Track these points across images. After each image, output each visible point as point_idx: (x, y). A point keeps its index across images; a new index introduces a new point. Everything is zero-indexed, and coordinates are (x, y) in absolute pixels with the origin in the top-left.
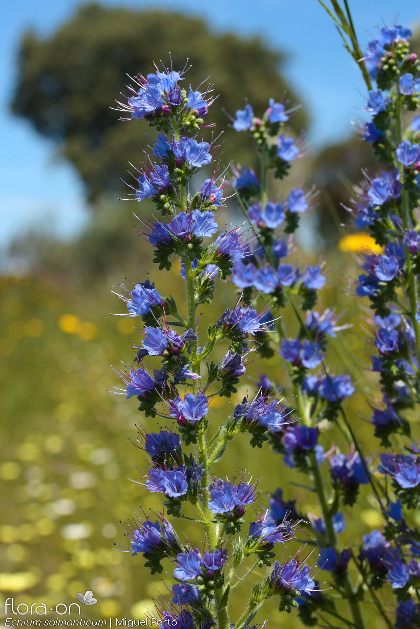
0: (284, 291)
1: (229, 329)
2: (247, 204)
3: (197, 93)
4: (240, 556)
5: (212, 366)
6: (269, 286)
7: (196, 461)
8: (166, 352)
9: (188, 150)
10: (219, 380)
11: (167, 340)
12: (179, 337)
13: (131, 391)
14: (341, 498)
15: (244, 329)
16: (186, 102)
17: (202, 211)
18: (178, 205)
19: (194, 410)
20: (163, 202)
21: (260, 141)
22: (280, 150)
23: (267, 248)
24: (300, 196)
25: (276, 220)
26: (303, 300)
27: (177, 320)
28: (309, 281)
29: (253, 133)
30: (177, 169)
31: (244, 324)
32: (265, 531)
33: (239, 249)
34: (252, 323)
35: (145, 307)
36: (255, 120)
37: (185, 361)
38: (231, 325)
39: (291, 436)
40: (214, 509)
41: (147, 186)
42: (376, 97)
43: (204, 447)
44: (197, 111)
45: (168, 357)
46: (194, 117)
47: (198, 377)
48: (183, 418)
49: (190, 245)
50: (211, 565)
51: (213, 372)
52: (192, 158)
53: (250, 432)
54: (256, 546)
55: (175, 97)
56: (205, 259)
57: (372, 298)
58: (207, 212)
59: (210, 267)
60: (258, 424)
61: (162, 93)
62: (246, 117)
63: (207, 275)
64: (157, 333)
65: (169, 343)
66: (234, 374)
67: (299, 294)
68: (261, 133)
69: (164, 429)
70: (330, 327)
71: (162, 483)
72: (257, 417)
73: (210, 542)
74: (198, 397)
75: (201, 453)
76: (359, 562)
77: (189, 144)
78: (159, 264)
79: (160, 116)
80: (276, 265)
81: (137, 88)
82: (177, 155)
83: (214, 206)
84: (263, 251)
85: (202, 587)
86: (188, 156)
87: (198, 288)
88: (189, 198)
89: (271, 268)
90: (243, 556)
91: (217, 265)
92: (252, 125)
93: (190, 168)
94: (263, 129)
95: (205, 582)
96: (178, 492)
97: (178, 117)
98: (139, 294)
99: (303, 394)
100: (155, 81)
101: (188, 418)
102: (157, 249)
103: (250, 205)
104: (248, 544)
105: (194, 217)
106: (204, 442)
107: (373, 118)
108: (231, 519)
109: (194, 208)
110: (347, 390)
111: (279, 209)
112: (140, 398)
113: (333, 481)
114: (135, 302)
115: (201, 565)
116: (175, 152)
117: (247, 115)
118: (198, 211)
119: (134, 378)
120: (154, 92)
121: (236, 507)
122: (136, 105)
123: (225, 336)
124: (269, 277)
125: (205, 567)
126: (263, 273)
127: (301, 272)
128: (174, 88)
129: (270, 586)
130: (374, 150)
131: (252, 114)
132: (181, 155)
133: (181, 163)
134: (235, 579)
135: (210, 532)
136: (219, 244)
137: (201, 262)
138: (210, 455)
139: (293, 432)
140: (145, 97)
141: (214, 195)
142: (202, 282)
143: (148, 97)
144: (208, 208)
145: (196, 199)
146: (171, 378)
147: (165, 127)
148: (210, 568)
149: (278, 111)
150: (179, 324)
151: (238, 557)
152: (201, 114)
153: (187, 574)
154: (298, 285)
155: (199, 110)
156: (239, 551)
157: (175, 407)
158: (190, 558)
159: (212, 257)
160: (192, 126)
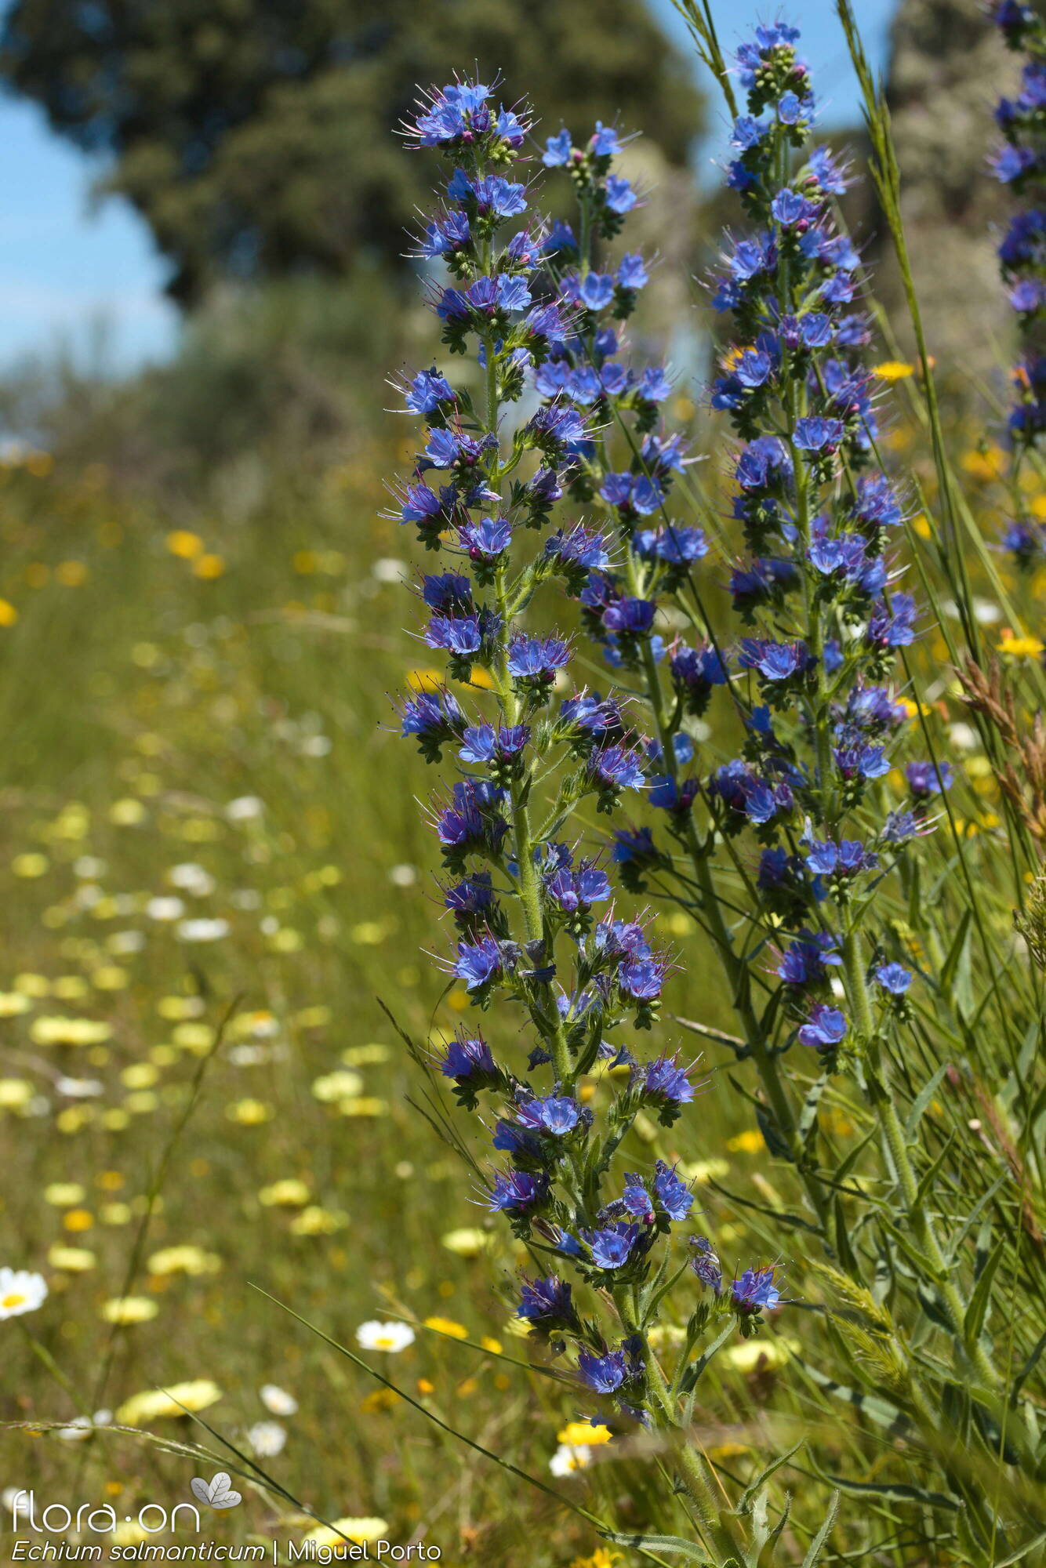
0: (611, 402)
1: (542, 436)
2: (560, 276)
3: (511, 114)
4: (547, 742)
5: (517, 485)
6: (588, 395)
7: (492, 609)
8: (457, 463)
9: (495, 193)
10: (526, 505)
11: (459, 446)
12: (476, 443)
13: (410, 514)
14: (686, 705)
15: (562, 436)
16: (495, 127)
17: (511, 276)
18: (480, 267)
19: (492, 540)
20: (459, 262)
21: (580, 183)
22: (610, 196)
23: (587, 340)
24: (637, 264)
25: (600, 299)
26: (637, 417)
27: (471, 422)
28: (646, 390)
29: (571, 170)
30: (479, 219)
31: (562, 429)
32: (582, 713)
33: (559, 328)
34: (573, 429)
35: (430, 402)
36: (574, 152)
37: (482, 476)
38: (545, 431)
39: (616, 612)
40: (513, 670)
41: (438, 239)
42: (746, 126)
43: (503, 593)
44: (509, 140)
45: (459, 470)
46: (504, 149)
47: (497, 497)
48: (478, 550)
49: (494, 321)
50: (508, 744)
51: (519, 493)
52: (500, 204)
53: (565, 575)
54: (569, 730)
55: (480, 121)
56: (513, 340)
57: (734, 412)
58: (518, 278)
59: (519, 352)
60: (577, 564)
61: (463, 114)
62: (561, 148)
63: (514, 363)
64: (446, 436)
65: (461, 451)
66: (546, 498)
67: (632, 408)
68: (583, 172)
69: (449, 571)
70: (676, 458)
71: (446, 636)
72: (576, 556)
73: (506, 721)
74: (498, 523)
75: (499, 600)
76: (708, 797)
77: (498, 185)
78: (450, 345)
79: (459, 146)
80: (600, 364)
81: (430, 105)
82: (480, 199)
83: (527, 269)
84: (582, 344)
85: (496, 773)
86: (495, 202)
87: (501, 379)
88: (494, 258)
89: (591, 368)
90: (550, 744)
91: (529, 349)
92: (568, 159)
93: (497, 217)
94: (585, 165)
95: (500, 766)
96: (468, 648)
97: (483, 146)
98: (423, 384)
99: (634, 556)
100: (453, 97)
101: (484, 549)
102: (448, 325)
103: (564, 276)
104: (558, 727)
105: (500, 283)
106: (503, 588)
107: (741, 154)
108: (535, 686)
109: (501, 271)
110: (698, 548)
111: (606, 284)
112: (420, 525)
113: (674, 681)
114: (417, 396)
115: (495, 745)
116: (477, 195)
117: (563, 143)
118: (506, 276)
119: (412, 497)
120: (453, 112)
121: (544, 669)
122: (428, 128)
123: (536, 445)
124: (589, 382)
125: (500, 748)
126: (580, 376)
127: (635, 376)
128: (481, 108)
129: (586, 780)
130: (741, 200)
131: (569, 143)
132: (485, 199)
133: (486, 209)
134: (539, 772)
135: (508, 707)
136: (532, 322)
137: (507, 344)
138: (510, 605)
139: (618, 607)
140: (440, 118)
141: (527, 255)
142: (508, 371)
143: (444, 118)
144: (519, 272)
145: (503, 260)
146: (462, 499)
147: (467, 159)
148: (507, 748)
149: (608, 139)
150: (475, 428)
151: (544, 743)
152: (515, 144)
153: (476, 756)
154: (631, 394)
155: (512, 138)
156: (545, 736)
157: (466, 535)
158: (481, 735)
159: (522, 338)
160: (501, 160)
